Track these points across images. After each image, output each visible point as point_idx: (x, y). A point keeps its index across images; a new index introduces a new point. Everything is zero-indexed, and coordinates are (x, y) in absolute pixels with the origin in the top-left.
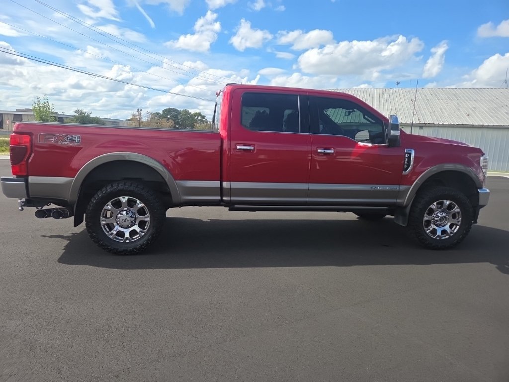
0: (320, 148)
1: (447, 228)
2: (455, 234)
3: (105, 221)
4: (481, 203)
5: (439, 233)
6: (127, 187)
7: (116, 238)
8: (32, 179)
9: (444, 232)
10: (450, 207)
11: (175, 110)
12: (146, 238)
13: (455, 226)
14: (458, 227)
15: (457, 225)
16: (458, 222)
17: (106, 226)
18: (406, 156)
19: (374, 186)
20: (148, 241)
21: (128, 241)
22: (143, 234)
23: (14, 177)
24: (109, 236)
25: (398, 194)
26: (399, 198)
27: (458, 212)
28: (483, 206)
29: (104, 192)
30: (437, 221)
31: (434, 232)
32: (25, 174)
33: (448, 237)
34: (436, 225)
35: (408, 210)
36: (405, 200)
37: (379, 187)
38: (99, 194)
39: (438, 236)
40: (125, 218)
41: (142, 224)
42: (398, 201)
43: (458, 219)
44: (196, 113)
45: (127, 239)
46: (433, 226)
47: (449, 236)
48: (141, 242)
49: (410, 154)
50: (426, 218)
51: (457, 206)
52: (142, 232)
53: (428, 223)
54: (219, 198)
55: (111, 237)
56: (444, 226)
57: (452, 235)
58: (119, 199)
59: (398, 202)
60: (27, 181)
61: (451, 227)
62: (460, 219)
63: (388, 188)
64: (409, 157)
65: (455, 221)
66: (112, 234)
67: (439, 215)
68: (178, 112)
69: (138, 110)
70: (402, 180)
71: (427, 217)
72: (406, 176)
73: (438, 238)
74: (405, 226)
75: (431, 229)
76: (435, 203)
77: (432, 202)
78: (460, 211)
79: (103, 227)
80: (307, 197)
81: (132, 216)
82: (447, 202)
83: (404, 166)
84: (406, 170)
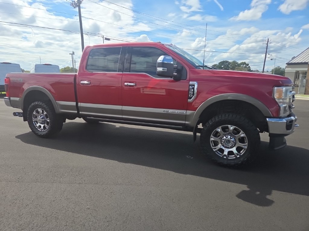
1: (234, 150)
2: (241, 156)
3: (34, 119)
5: (226, 153)
6: (39, 103)
9: (231, 153)
10: (235, 132)
11: (227, 62)
14: (245, 151)
15: (243, 149)
16: (245, 146)
18: (190, 87)
19: (166, 110)
20: (49, 131)
21: (42, 131)
25: (185, 117)
26: (187, 121)
31: (222, 151)
32: (9, 96)
34: (223, 145)
36: (191, 122)
37: (170, 111)
38: (30, 106)
39: (225, 155)
42: (186, 122)
43: (244, 143)
44: (242, 63)
46: (220, 146)
47: (235, 156)
49: (194, 85)
51: (241, 132)
52: (47, 127)
53: (216, 144)
54: (76, 112)
55: (36, 127)
56: (231, 147)
58: (38, 109)
59: (186, 123)
60: (10, 99)
61: (239, 149)
62: (247, 143)
64: (194, 88)
65: (242, 145)
67: (224, 137)
68: (229, 63)
70: (188, 107)
71: (213, 138)
72: (191, 103)
75: (218, 149)
76: (220, 127)
77: (217, 126)
78: (246, 136)
79: (34, 122)
80: (122, 115)
81: (42, 118)
82: (231, 127)
83: (189, 95)
84: (191, 98)
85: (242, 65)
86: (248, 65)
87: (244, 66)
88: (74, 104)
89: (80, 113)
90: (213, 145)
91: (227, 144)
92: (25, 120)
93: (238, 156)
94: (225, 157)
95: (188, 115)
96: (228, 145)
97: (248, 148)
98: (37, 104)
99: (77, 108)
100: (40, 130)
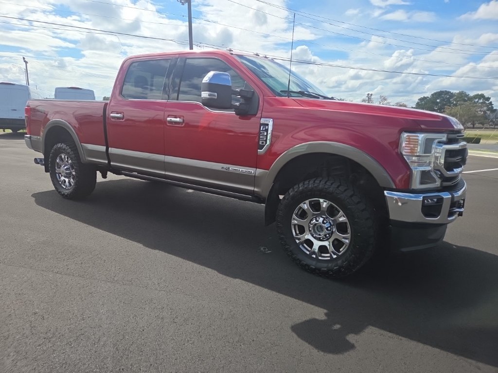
1: (329, 244)
2: (339, 256)
3: (57, 170)
5: (316, 248)
6: (62, 146)
10: (331, 212)
11: (447, 93)
16: (345, 239)
19: (225, 166)
21: (67, 188)
22: (73, 184)
25: (254, 180)
26: (257, 187)
27: (345, 223)
33: (328, 258)
34: (312, 235)
37: (232, 168)
39: (315, 253)
42: (256, 189)
43: (346, 234)
44: (476, 95)
46: (307, 236)
47: (331, 256)
48: (71, 190)
49: (268, 125)
50: (294, 222)
51: (341, 212)
54: (107, 162)
55: (60, 183)
58: (61, 155)
59: (256, 191)
62: (349, 235)
65: (341, 236)
70: (256, 163)
71: (297, 220)
72: (262, 156)
75: (303, 240)
76: (307, 202)
77: (302, 200)
78: (347, 221)
79: (57, 175)
80: (165, 171)
81: (66, 169)
82: (325, 203)
83: (259, 142)
84: (262, 147)
85: (476, 100)
86: (488, 99)
87: (481, 101)
88: (103, 148)
89: (112, 163)
90: (298, 232)
91: (319, 233)
92: (47, 171)
93: (335, 256)
94: (314, 256)
95: (258, 177)
96: (320, 235)
97: (350, 242)
98: (60, 148)
99: (107, 155)
100: (65, 187)
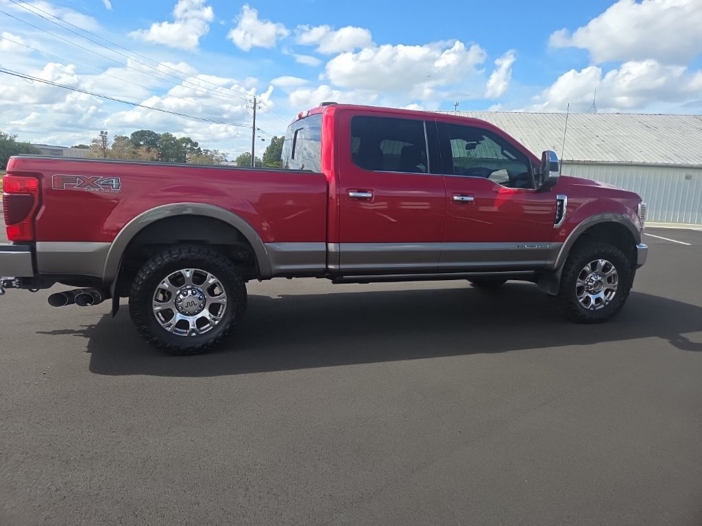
0: (457, 194)
1: (602, 295)
2: (610, 302)
3: (159, 306)
4: (639, 263)
5: (593, 302)
6: (193, 254)
7: (176, 331)
8: (40, 246)
9: (598, 300)
10: (606, 268)
12: (221, 328)
13: (610, 293)
14: (614, 293)
15: (612, 291)
16: (614, 287)
17: (160, 314)
18: (558, 203)
19: (520, 244)
20: (224, 332)
21: (194, 334)
22: (217, 322)
23: (11, 244)
24: (167, 328)
25: (548, 254)
26: (549, 260)
27: (614, 275)
28: (640, 266)
29: (159, 263)
30: (591, 287)
31: (587, 300)
32: (30, 239)
33: (603, 306)
34: (590, 292)
35: (559, 274)
36: (557, 261)
37: (526, 246)
38: (150, 266)
39: (592, 306)
40: (190, 300)
41: (214, 309)
42: (549, 262)
43: (614, 283)
45: (193, 331)
46: (586, 294)
47: (604, 304)
48: (213, 335)
49: (562, 201)
50: (578, 284)
51: (613, 267)
52: (215, 320)
53: (581, 290)
54: (323, 266)
55: (169, 329)
56: (599, 292)
57: (607, 303)
58: (180, 272)
59: (547, 264)
60: (33, 250)
61: (606, 293)
62: (617, 283)
63: (537, 246)
64: (562, 206)
65: (610, 286)
66: (169, 326)
67: (593, 278)
68: (157, 137)
69: (102, 132)
70: (554, 236)
71: (580, 282)
72: (557, 230)
73: (592, 309)
74: (555, 294)
75: (584, 298)
76: (590, 264)
77: (586, 263)
78: (617, 273)
79: (156, 315)
81: (200, 298)
82: (602, 262)
83: (556, 217)
84: (557, 222)
85: (184, 145)
86: (196, 144)
87: (189, 146)
95: (552, 250)
96: (597, 290)
98: (187, 258)
99: (327, 256)
